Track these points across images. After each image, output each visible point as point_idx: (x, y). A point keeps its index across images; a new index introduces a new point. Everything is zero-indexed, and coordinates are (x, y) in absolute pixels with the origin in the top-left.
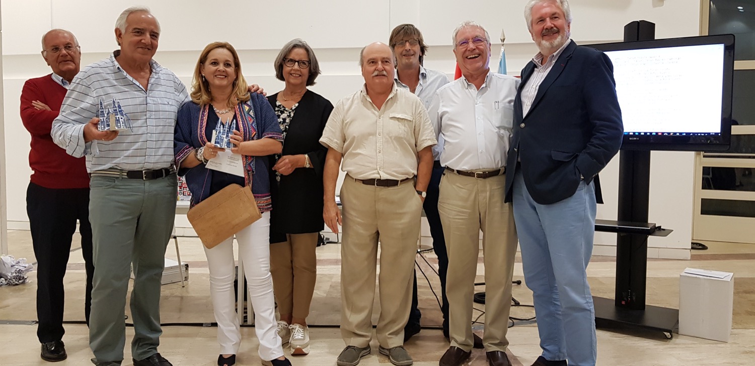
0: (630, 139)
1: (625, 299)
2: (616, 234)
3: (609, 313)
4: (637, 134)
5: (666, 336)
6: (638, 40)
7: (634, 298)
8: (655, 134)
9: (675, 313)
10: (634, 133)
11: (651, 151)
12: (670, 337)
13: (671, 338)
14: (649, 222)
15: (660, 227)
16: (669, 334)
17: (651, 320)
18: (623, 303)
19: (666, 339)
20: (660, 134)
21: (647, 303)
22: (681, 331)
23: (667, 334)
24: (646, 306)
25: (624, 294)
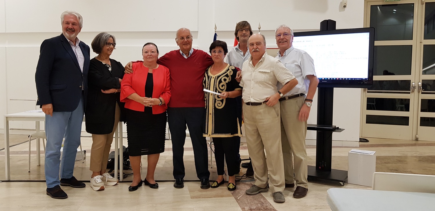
0: (323, 81)
1: (321, 166)
2: (316, 131)
3: (313, 174)
6: (327, 29)
7: (325, 165)
8: (335, 79)
9: (346, 172)
10: (325, 78)
11: (334, 88)
14: (333, 125)
15: (338, 127)
17: (334, 176)
18: (320, 168)
19: (341, 186)
20: (338, 79)
21: (332, 168)
22: (349, 182)
23: (342, 183)
24: (332, 170)
25: (320, 163)
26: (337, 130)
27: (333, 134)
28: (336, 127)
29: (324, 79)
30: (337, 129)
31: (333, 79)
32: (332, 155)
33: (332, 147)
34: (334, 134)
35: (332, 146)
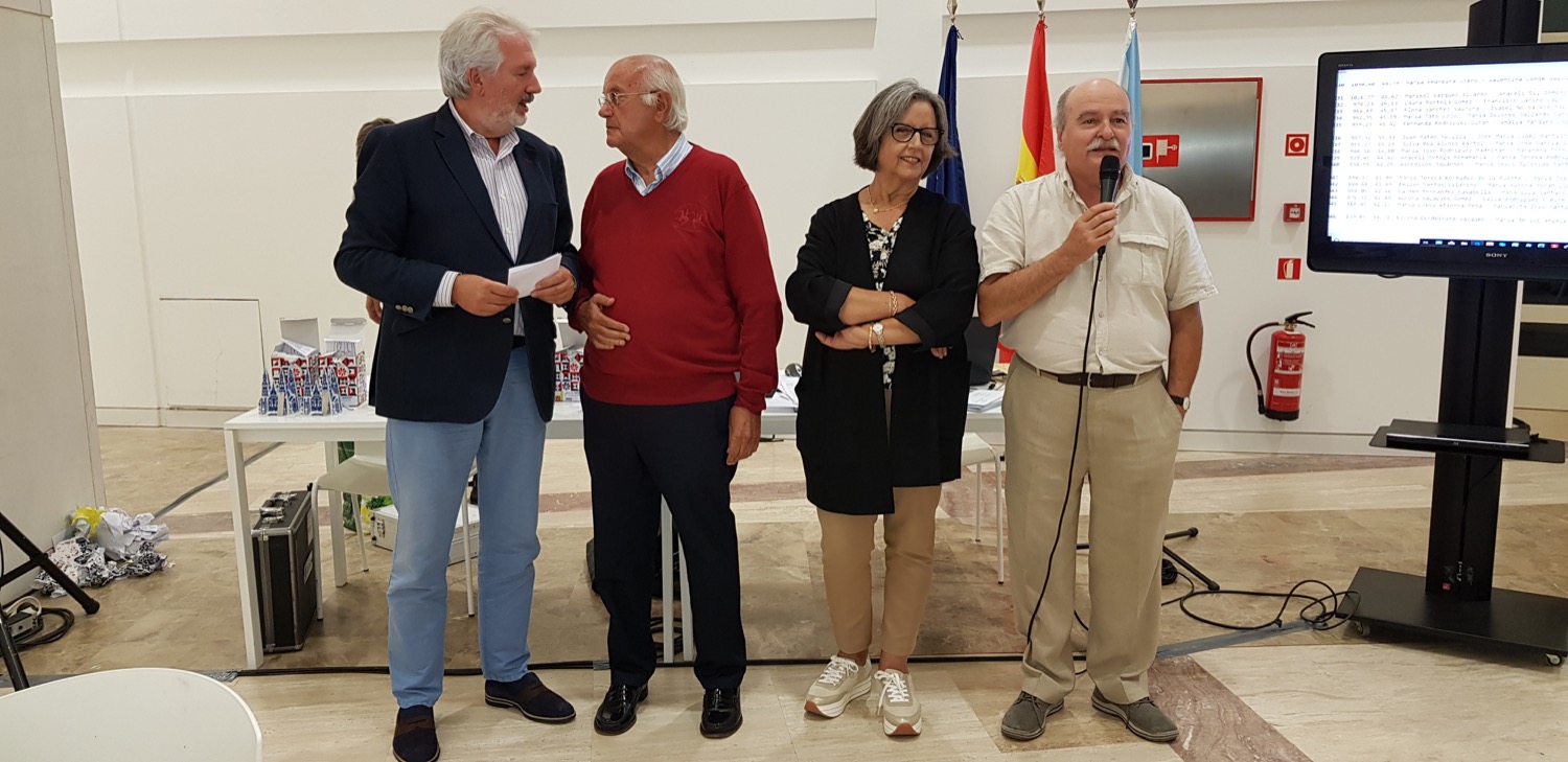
0: (1488, 255)
1: (1451, 579)
4: (1502, 245)
5: (1549, 659)
7: (1470, 578)
8: (1543, 245)
10: (1497, 243)
12: (1558, 661)
13: (1559, 665)
16: (1556, 657)
17: (1505, 625)
18: (1446, 586)
19: (1548, 665)
20: (1555, 246)
21: (1494, 586)
23: (1554, 658)
24: (1492, 593)
25: (1448, 569)
26: (1533, 449)
29: (1492, 244)
31: (1535, 244)
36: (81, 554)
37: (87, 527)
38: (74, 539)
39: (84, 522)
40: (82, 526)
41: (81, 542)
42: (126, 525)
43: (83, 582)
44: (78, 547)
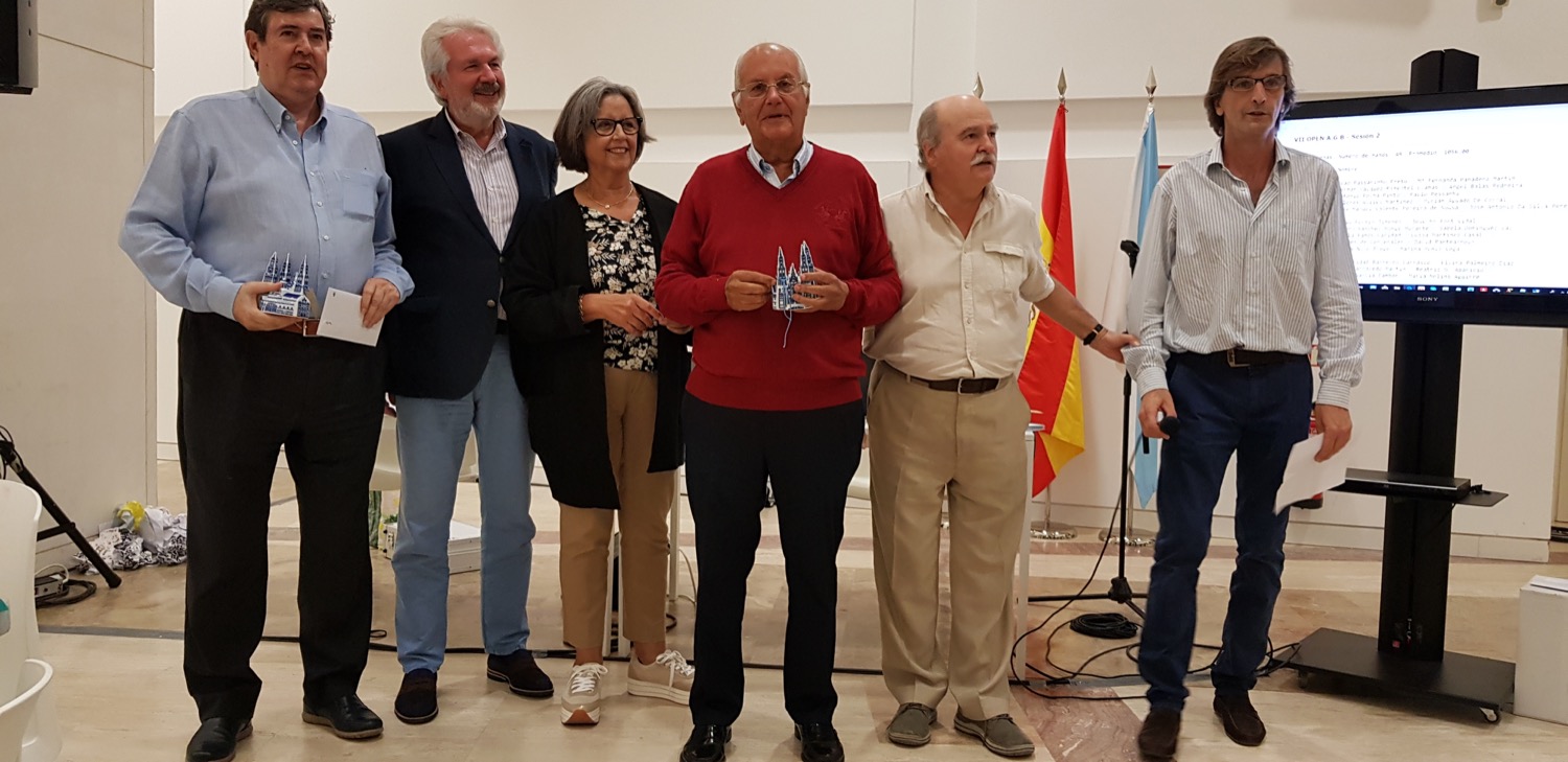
0: (1420, 299)
1: (1401, 638)
2: (1384, 498)
3: (1366, 665)
4: (1433, 289)
5: (1485, 716)
6: (1441, 89)
7: (1420, 636)
8: (1473, 289)
9: (1509, 669)
10: (1428, 287)
11: (1465, 326)
12: (1495, 718)
13: (1496, 722)
14: (1456, 476)
15: (1480, 487)
16: (1492, 712)
17: (1454, 682)
18: (1396, 645)
19: (1484, 722)
20: (1484, 290)
21: (1445, 649)
22: (1517, 710)
23: (1489, 713)
24: (1445, 655)
25: (1398, 626)
26: (1472, 497)
27: (1454, 511)
28: (1472, 485)
29: (1424, 288)
30: (1472, 493)
31: (1464, 288)
32: (1449, 593)
33: (1450, 559)
34: (1459, 511)
35: (1451, 554)
36: (121, 541)
37: (131, 519)
38: (117, 529)
39: (128, 514)
40: (127, 517)
41: (124, 532)
42: (167, 522)
43: (117, 564)
44: (119, 535)
